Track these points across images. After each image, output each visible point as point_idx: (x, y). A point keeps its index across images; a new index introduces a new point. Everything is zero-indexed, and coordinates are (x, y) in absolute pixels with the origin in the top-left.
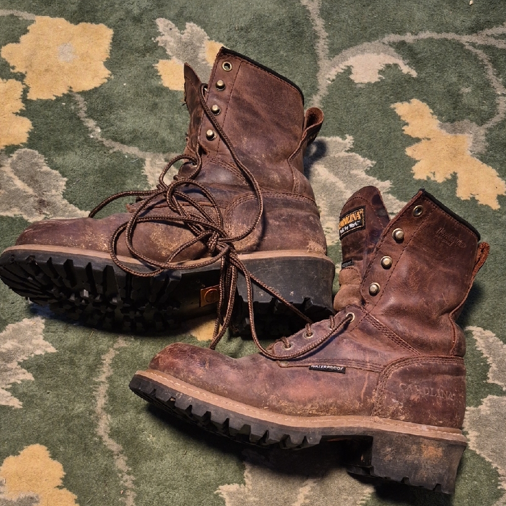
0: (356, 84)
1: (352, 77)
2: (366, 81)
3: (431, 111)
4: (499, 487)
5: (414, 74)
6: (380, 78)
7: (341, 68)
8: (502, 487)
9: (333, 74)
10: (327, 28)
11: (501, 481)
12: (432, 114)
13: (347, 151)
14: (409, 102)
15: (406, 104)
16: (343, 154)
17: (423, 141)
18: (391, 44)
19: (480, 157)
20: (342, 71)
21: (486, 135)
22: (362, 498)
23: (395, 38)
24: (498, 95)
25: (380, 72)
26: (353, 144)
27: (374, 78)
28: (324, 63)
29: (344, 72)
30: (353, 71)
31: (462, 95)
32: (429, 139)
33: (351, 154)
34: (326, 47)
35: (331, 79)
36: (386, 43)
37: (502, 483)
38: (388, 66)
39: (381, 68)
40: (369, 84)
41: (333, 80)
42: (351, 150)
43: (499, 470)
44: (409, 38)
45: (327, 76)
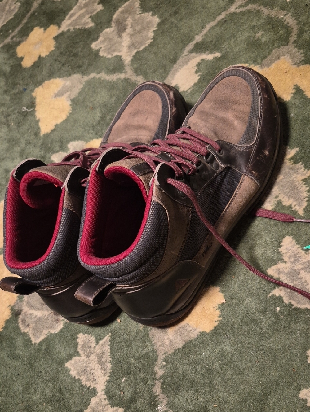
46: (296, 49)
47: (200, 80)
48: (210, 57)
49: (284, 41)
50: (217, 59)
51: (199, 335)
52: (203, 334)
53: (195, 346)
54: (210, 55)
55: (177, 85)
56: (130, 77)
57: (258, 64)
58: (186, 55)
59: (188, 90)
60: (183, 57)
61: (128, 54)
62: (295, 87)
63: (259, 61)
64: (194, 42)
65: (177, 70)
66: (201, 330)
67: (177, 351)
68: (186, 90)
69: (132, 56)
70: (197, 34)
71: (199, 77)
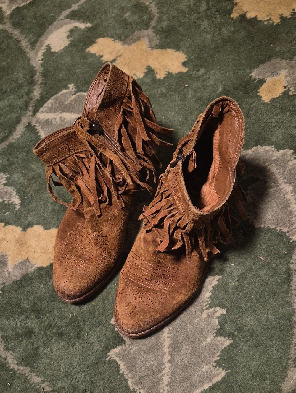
0: (57, 53)
1: (53, 50)
2: (62, 48)
3: (112, 39)
4: (291, 241)
5: (89, 25)
6: (70, 41)
7: (43, 49)
8: (293, 240)
9: (40, 56)
10: (22, 32)
11: (290, 236)
12: (114, 41)
13: (74, 94)
14: (96, 43)
15: (94, 45)
16: (73, 97)
17: (117, 59)
18: (67, 17)
19: (157, 47)
20: (45, 50)
21: (154, 32)
22: (205, 304)
23: (67, 12)
24: (148, 5)
25: (68, 37)
26: (75, 88)
27: (67, 42)
28: (31, 54)
29: (46, 51)
30: (52, 46)
31: (125, 19)
32: (120, 56)
33: (77, 94)
34: (27, 43)
35: (40, 59)
36: (63, 18)
37: (291, 237)
38: (71, 31)
39: (67, 35)
40: (66, 48)
41: (42, 60)
42: (76, 92)
43: (283, 230)
44: (75, 7)
45: (38, 59)
46: (154, 35)
47: (70, 45)
48: (82, 26)
49: (146, 25)
50: (88, 29)
51: (37, 270)
52: (40, 269)
53: (31, 279)
54: (83, 23)
55: (49, 45)
56: (7, 29)
57: (121, 41)
58: (62, 19)
59: (59, 51)
60: (59, 21)
61: (9, 7)
62: (148, 68)
63: (123, 38)
64: (70, 10)
65: (51, 32)
66: (39, 265)
67: (16, 282)
68: (57, 51)
69: (12, 10)
70: (74, 3)
71: (70, 42)
